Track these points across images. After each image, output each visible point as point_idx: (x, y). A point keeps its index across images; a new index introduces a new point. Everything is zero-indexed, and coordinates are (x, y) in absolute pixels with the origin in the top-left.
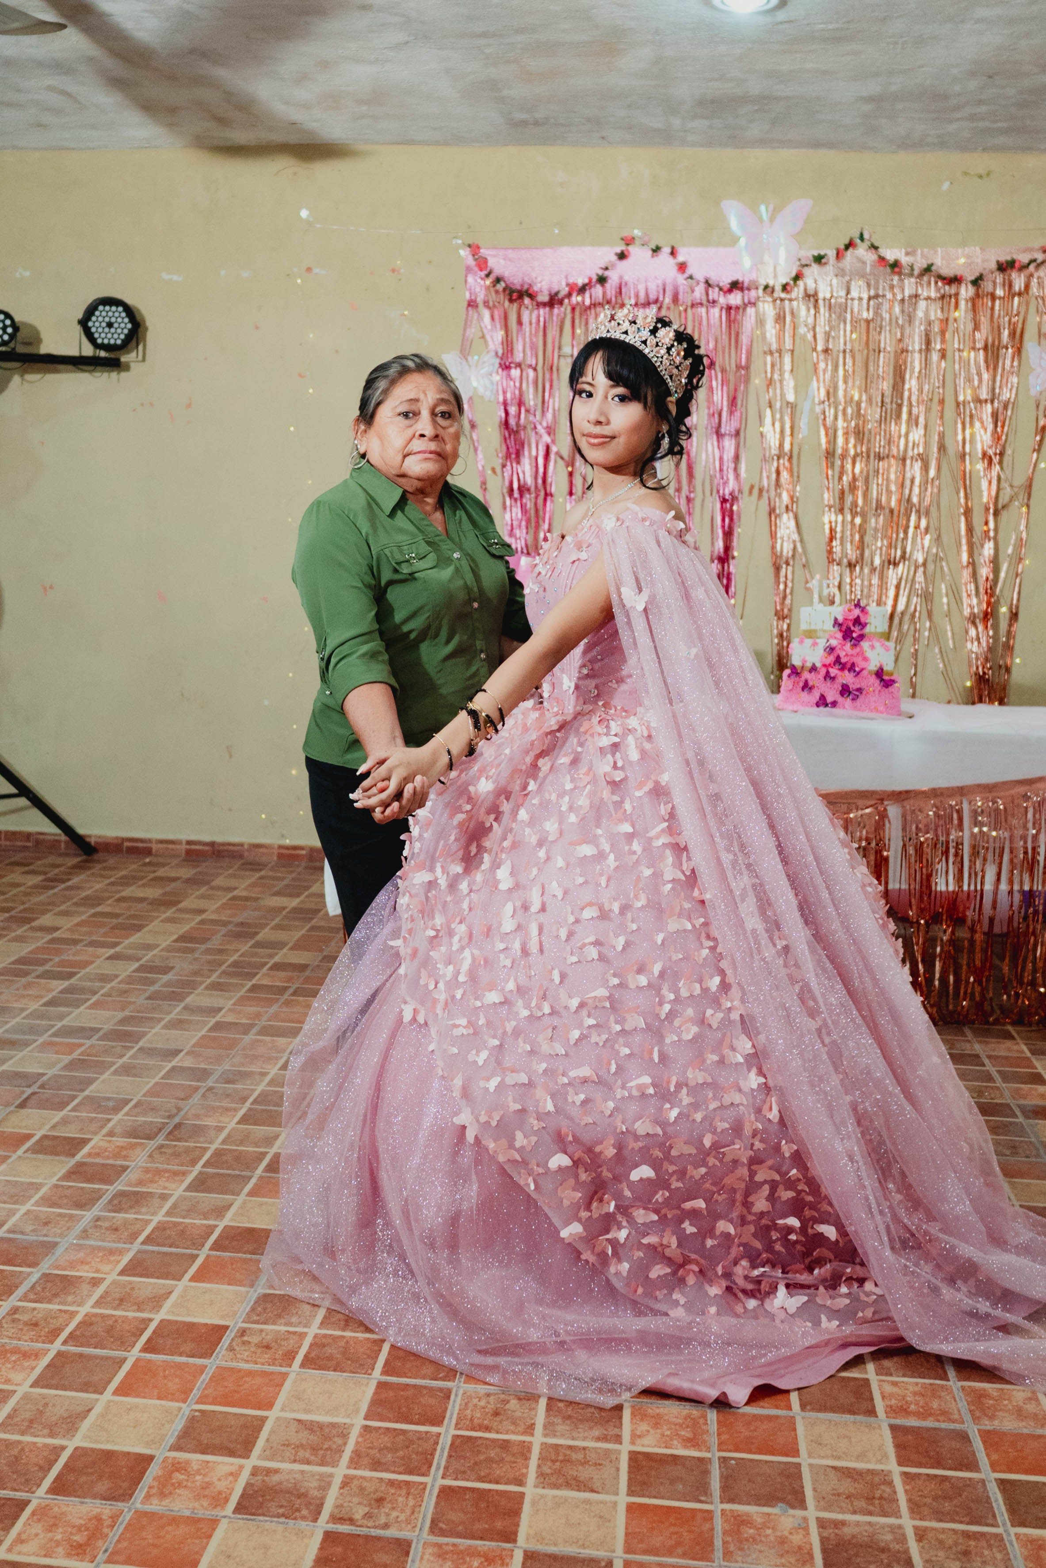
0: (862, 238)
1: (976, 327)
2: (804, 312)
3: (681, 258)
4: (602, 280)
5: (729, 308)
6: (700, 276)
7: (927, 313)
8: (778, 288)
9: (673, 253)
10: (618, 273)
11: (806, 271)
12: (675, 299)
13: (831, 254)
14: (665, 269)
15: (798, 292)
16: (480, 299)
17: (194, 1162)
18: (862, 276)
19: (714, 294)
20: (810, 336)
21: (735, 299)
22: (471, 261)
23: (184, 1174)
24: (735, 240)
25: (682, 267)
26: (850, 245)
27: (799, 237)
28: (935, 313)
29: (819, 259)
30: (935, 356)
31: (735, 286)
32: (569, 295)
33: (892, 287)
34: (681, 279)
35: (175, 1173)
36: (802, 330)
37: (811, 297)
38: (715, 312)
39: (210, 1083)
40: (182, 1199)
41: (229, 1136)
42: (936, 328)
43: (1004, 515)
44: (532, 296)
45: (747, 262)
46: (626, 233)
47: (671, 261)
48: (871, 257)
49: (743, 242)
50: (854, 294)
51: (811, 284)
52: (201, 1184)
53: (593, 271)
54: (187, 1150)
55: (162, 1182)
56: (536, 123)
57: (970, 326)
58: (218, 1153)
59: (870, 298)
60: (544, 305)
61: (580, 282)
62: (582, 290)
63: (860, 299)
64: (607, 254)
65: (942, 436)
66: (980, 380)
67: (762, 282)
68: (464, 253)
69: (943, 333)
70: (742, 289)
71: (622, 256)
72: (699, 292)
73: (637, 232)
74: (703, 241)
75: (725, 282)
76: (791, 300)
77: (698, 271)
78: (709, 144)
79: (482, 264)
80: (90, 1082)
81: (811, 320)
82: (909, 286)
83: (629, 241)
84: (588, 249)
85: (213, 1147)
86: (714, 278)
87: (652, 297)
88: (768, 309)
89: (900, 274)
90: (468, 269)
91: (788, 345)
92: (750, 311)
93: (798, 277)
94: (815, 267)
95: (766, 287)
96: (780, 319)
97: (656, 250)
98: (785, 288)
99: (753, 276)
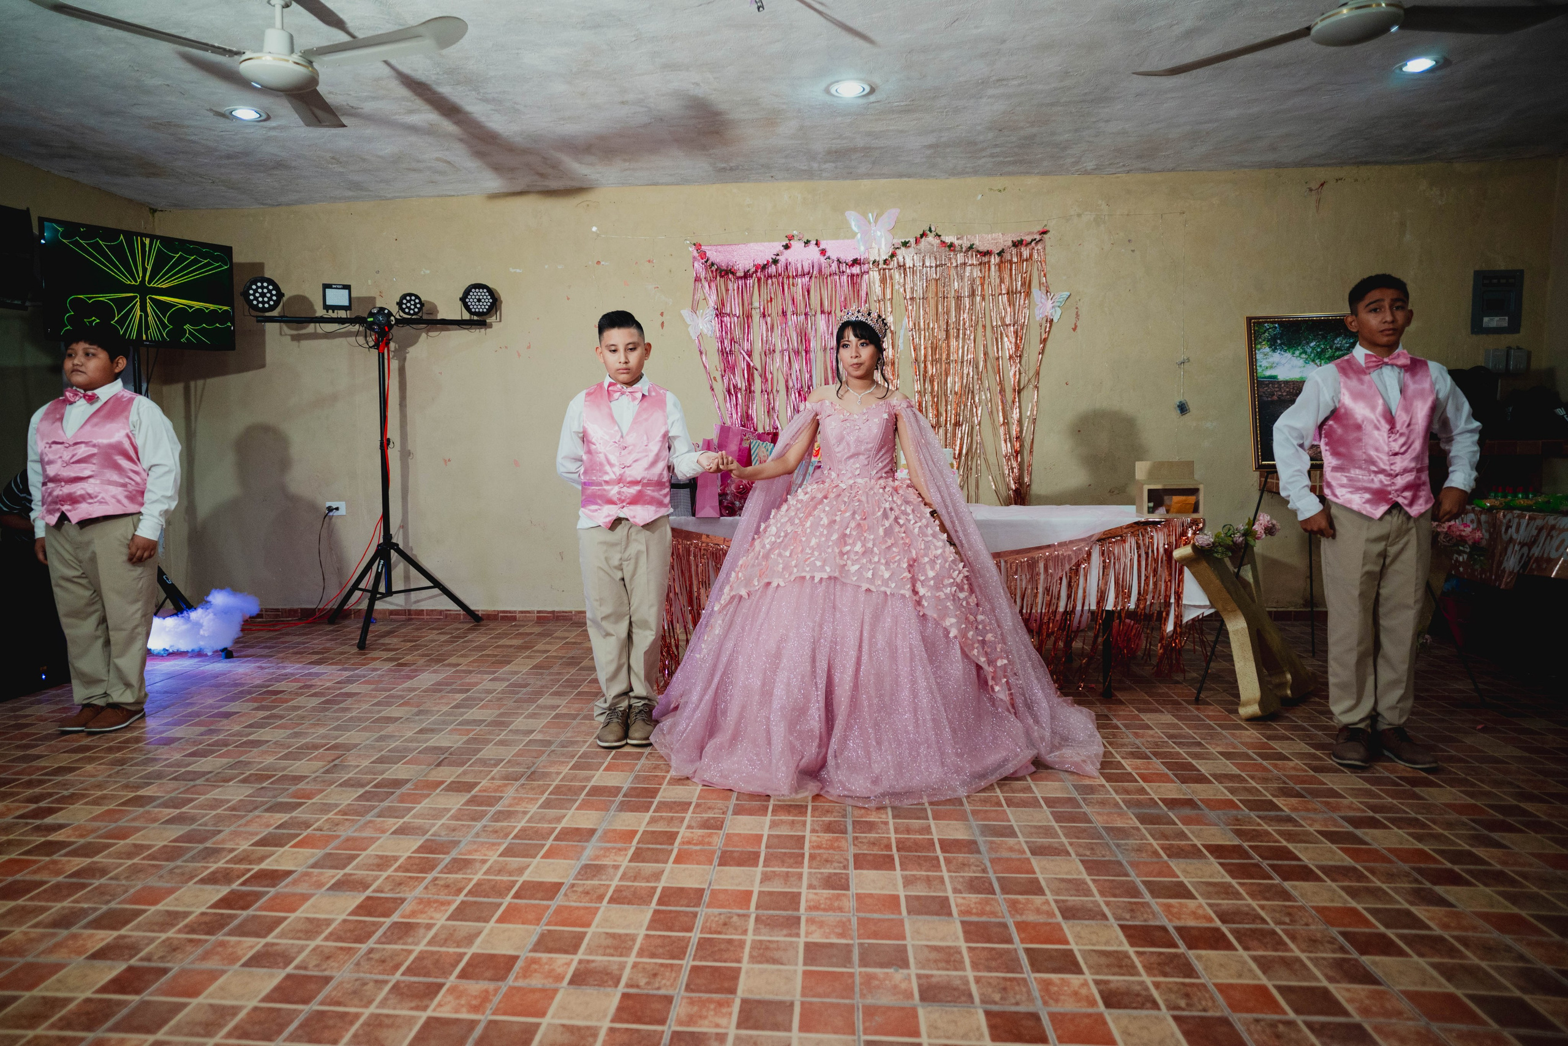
0: (930, 230)
1: (1002, 281)
2: (897, 276)
3: (822, 246)
4: (775, 262)
5: (852, 276)
6: (834, 257)
7: (971, 273)
8: (881, 262)
9: (817, 244)
10: (786, 257)
11: (898, 251)
12: (820, 271)
13: (913, 241)
14: (813, 253)
15: (893, 264)
16: (703, 276)
17: (543, 793)
18: (932, 253)
19: (843, 267)
20: (902, 290)
21: (856, 270)
22: (696, 254)
23: (537, 799)
24: (854, 235)
25: (823, 252)
26: (923, 235)
27: (892, 230)
28: (977, 273)
29: (905, 244)
30: (978, 298)
31: (856, 262)
32: (756, 272)
33: (950, 259)
34: (822, 259)
35: (532, 799)
36: (896, 287)
37: (902, 267)
38: (844, 278)
39: (553, 748)
40: (535, 813)
41: (564, 777)
42: (978, 282)
43: (1024, 394)
44: (733, 273)
45: (862, 248)
46: (789, 233)
47: (816, 249)
48: (937, 241)
49: (859, 236)
50: (928, 264)
51: (901, 260)
52: (547, 804)
53: (769, 256)
54: (539, 786)
55: (524, 804)
56: (731, 169)
57: (998, 281)
58: (558, 787)
59: (936, 266)
60: (741, 278)
61: (762, 261)
62: (764, 267)
63: (931, 267)
64: (778, 247)
65: (985, 346)
66: (1006, 312)
67: (872, 259)
68: (692, 249)
69: (982, 285)
70: (860, 264)
71: (787, 247)
72: (834, 266)
73: (795, 232)
74: (836, 236)
75: (850, 259)
76: (890, 269)
77: (833, 254)
78: (836, 178)
79: (703, 255)
80: (480, 750)
81: (902, 281)
82: (960, 258)
83: (791, 238)
84: (766, 244)
85: (555, 784)
86: (843, 258)
87: (806, 270)
88: (875, 275)
89: (954, 251)
90: (694, 258)
91: (888, 296)
92: (866, 277)
93: (893, 255)
94: (903, 249)
95: (874, 262)
96: (883, 281)
97: (807, 243)
98: (885, 262)
99: (866, 255)
